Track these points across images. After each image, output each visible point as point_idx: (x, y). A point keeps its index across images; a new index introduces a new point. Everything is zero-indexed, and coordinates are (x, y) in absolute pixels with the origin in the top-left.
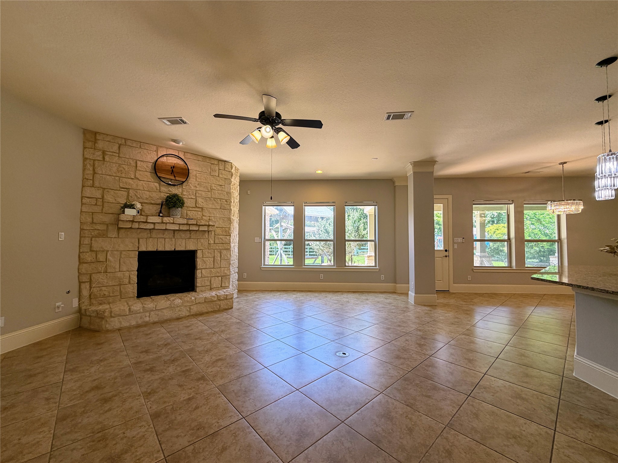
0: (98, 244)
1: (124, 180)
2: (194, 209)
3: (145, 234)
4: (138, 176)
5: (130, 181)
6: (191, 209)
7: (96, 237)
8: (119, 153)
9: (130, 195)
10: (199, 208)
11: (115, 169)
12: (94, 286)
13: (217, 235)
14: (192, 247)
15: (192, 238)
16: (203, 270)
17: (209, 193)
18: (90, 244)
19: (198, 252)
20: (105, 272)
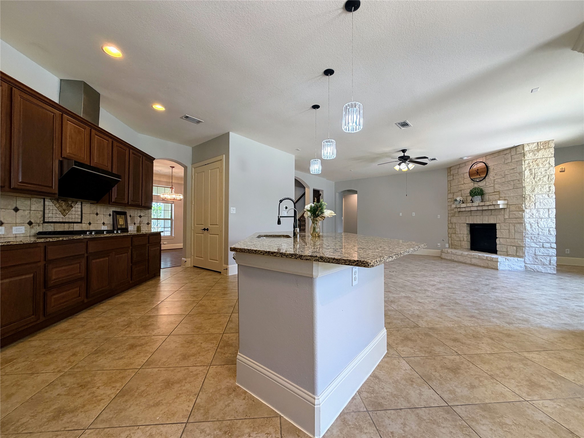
0: (454, 220)
1: (460, 186)
2: (494, 194)
3: (469, 214)
4: (465, 182)
5: (462, 186)
6: (491, 194)
7: (452, 216)
8: (458, 173)
9: (462, 193)
10: (497, 192)
11: (457, 182)
12: (452, 239)
13: (511, 211)
14: (492, 222)
15: (493, 214)
16: (501, 239)
17: (504, 179)
18: (450, 220)
19: (497, 225)
20: (455, 233)
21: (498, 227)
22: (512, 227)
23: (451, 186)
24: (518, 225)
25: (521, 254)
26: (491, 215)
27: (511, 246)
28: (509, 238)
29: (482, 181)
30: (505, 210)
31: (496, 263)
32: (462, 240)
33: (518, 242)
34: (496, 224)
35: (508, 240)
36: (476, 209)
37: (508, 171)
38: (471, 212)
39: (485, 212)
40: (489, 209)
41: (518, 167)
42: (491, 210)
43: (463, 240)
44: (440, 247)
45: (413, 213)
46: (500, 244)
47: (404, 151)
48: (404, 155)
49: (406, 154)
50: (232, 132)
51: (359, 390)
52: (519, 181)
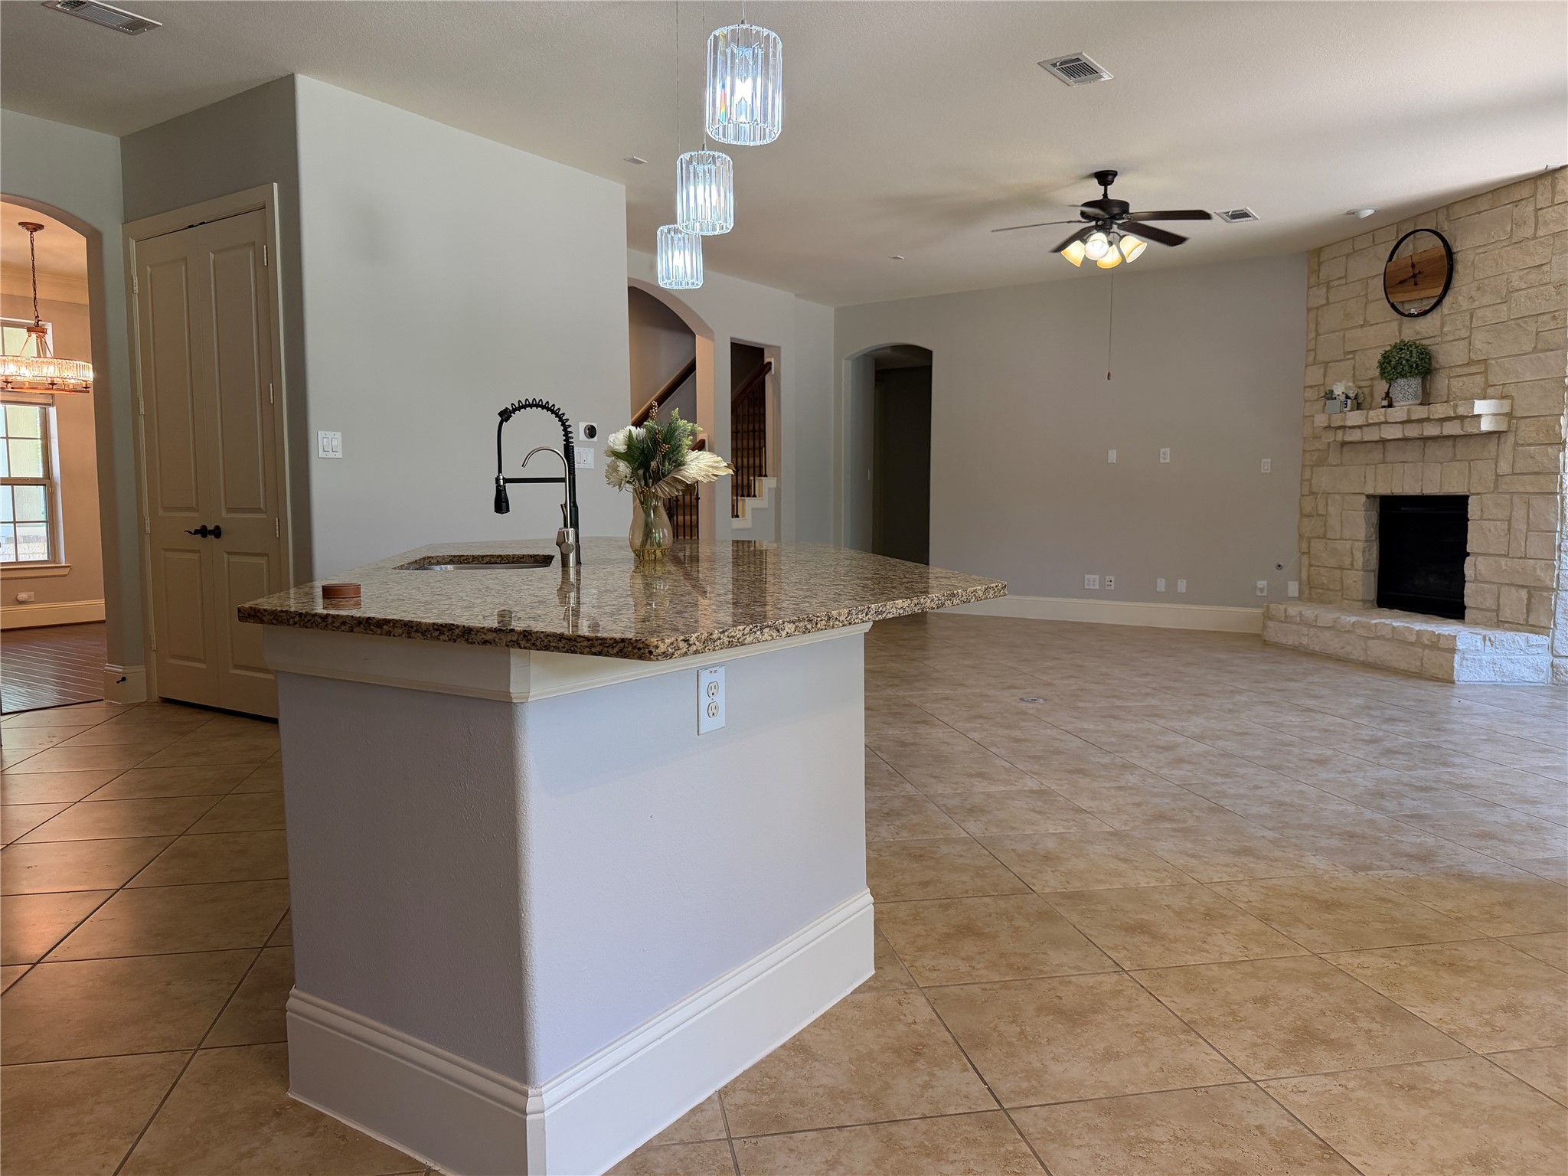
0: (1323, 479)
1: (1351, 333)
2: (1466, 370)
3: (1375, 455)
4: (1368, 318)
5: (1356, 333)
6: (1459, 371)
7: (1315, 465)
8: (1346, 277)
10: (1479, 362)
11: (1340, 316)
12: (1313, 562)
13: (1522, 445)
14: (1453, 487)
15: (1458, 458)
16: (1480, 558)
17: (1504, 307)
18: (1310, 480)
19: (1470, 501)
20: (1324, 537)
21: (1473, 509)
22: (1519, 513)
23: (1318, 334)
24: (1538, 503)
25: (1544, 622)
26: (1453, 459)
27: (1513, 589)
28: (1507, 556)
29: (1429, 316)
30: (1502, 440)
31: (1448, 655)
32: (1347, 561)
33: (1535, 569)
34: (1466, 498)
35: (1503, 561)
36: (1400, 436)
37: (1522, 273)
38: (1383, 446)
39: (1433, 450)
40: (1445, 433)
41: (1555, 259)
42: (1454, 437)
43: (1352, 564)
44: (1265, 594)
45: (1162, 450)
46: (1476, 580)
47: (1105, 177)
48: (1105, 195)
49: (1115, 192)
50: (301, 73)
51: (726, 1087)
52: (1554, 318)
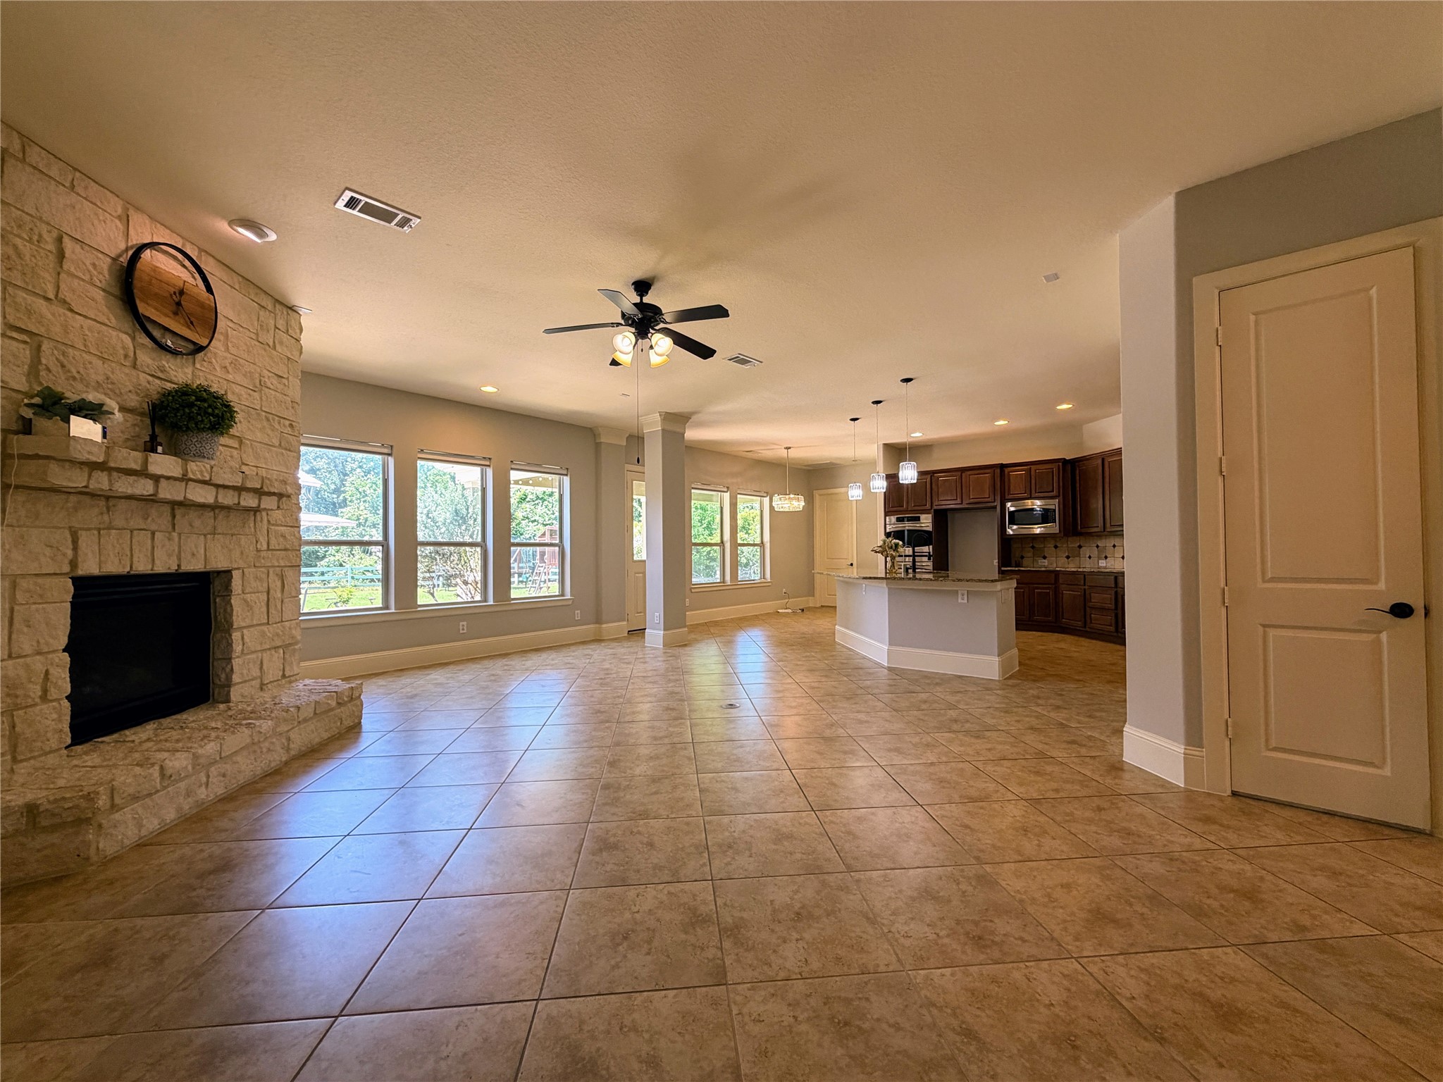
1: (22, 298)
3: (93, 516)
5: (43, 308)
9: (44, 361)
10: (233, 436)
13: (274, 524)
14: (218, 562)
16: (244, 631)
17: (256, 396)
19: (233, 574)
21: (236, 584)
22: (275, 584)
24: (289, 574)
25: (295, 670)
27: (273, 651)
28: (268, 624)
30: (258, 517)
33: (290, 629)
34: (230, 572)
35: (265, 628)
36: (211, 500)
37: (269, 374)
41: (290, 378)
46: (242, 654)
